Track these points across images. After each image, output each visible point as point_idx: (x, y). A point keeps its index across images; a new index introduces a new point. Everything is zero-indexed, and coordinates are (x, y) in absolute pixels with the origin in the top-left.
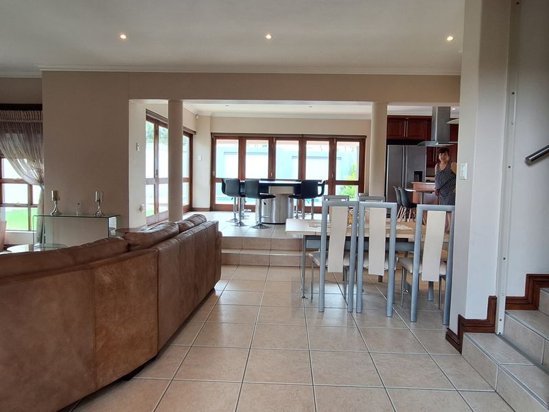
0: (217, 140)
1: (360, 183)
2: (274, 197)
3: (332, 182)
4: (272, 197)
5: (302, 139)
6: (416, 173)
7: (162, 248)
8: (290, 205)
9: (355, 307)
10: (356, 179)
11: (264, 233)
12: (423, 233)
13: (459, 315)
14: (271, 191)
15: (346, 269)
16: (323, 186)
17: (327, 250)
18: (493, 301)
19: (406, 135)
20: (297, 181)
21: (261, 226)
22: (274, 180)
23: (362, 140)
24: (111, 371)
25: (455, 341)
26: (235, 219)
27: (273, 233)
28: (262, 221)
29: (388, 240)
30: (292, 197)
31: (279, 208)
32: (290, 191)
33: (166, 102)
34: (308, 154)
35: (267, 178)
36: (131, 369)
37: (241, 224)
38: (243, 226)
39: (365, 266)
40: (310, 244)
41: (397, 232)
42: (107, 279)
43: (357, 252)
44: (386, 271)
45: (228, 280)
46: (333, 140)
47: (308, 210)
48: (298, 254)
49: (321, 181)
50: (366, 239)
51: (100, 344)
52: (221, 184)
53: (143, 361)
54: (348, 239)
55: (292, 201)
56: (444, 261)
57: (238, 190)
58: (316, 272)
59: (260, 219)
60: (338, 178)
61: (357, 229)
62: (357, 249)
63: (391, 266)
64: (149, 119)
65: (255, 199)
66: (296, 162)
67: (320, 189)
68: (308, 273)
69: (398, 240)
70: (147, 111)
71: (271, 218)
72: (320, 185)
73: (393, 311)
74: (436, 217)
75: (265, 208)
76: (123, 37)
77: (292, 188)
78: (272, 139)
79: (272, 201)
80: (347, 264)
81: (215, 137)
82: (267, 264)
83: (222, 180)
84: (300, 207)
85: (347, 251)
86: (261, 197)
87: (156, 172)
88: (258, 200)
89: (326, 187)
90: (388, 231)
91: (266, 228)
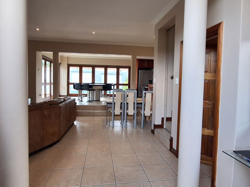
0: (70, 67)
1: (129, 85)
2: (95, 90)
3: (118, 84)
4: (94, 90)
5: (106, 67)
6: (149, 81)
7: (61, 105)
8: (101, 93)
9: (124, 126)
10: (127, 83)
11: (91, 104)
12: (145, 100)
13: (154, 124)
14: (94, 88)
15: (121, 113)
16: (114, 86)
17: (114, 107)
18: (163, 119)
19: (146, 66)
20: (103, 84)
21: (89, 101)
22: (94, 84)
23: (129, 68)
24: (47, 142)
25: (153, 132)
26: (79, 99)
27: (95, 104)
28: (90, 100)
29: (134, 103)
30: (102, 90)
31: (97, 95)
32: (101, 88)
33: (52, 53)
34: (108, 73)
35: (91, 83)
36: (52, 142)
37: (82, 101)
38: (83, 101)
39: (127, 112)
40: (109, 105)
41: (137, 101)
42: (46, 113)
43: (124, 108)
44: (134, 114)
45: (78, 120)
46: (118, 68)
47: (108, 95)
48: (104, 111)
49: (113, 84)
50: (127, 103)
51: (44, 133)
52: (73, 85)
53: (56, 140)
54: (121, 103)
55: (102, 92)
56: (151, 110)
57: (80, 88)
58: (111, 117)
59: (89, 99)
60: (120, 83)
61: (124, 100)
62: (124, 107)
63: (136, 112)
64: (43, 59)
65: (87, 91)
66: (103, 76)
67: (113, 87)
68: (108, 117)
69: (137, 103)
70: (43, 56)
71: (93, 98)
72: (113, 85)
73: (136, 126)
74: (149, 95)
75: (91, 94)
76: (38, 29)
77: (102, 87)
78: (93, 67)
79: (94, 92)
80: (121, 112)
81: (69, 66)
82: (93, 115)
83: (73, 84)
84: (105, 94)
85: (121, 108)
86: (90, 90)
87: (45, 80)
88: (89, 91)
89: (115, 86)
90: (134, 100)
91: (92, 102)
